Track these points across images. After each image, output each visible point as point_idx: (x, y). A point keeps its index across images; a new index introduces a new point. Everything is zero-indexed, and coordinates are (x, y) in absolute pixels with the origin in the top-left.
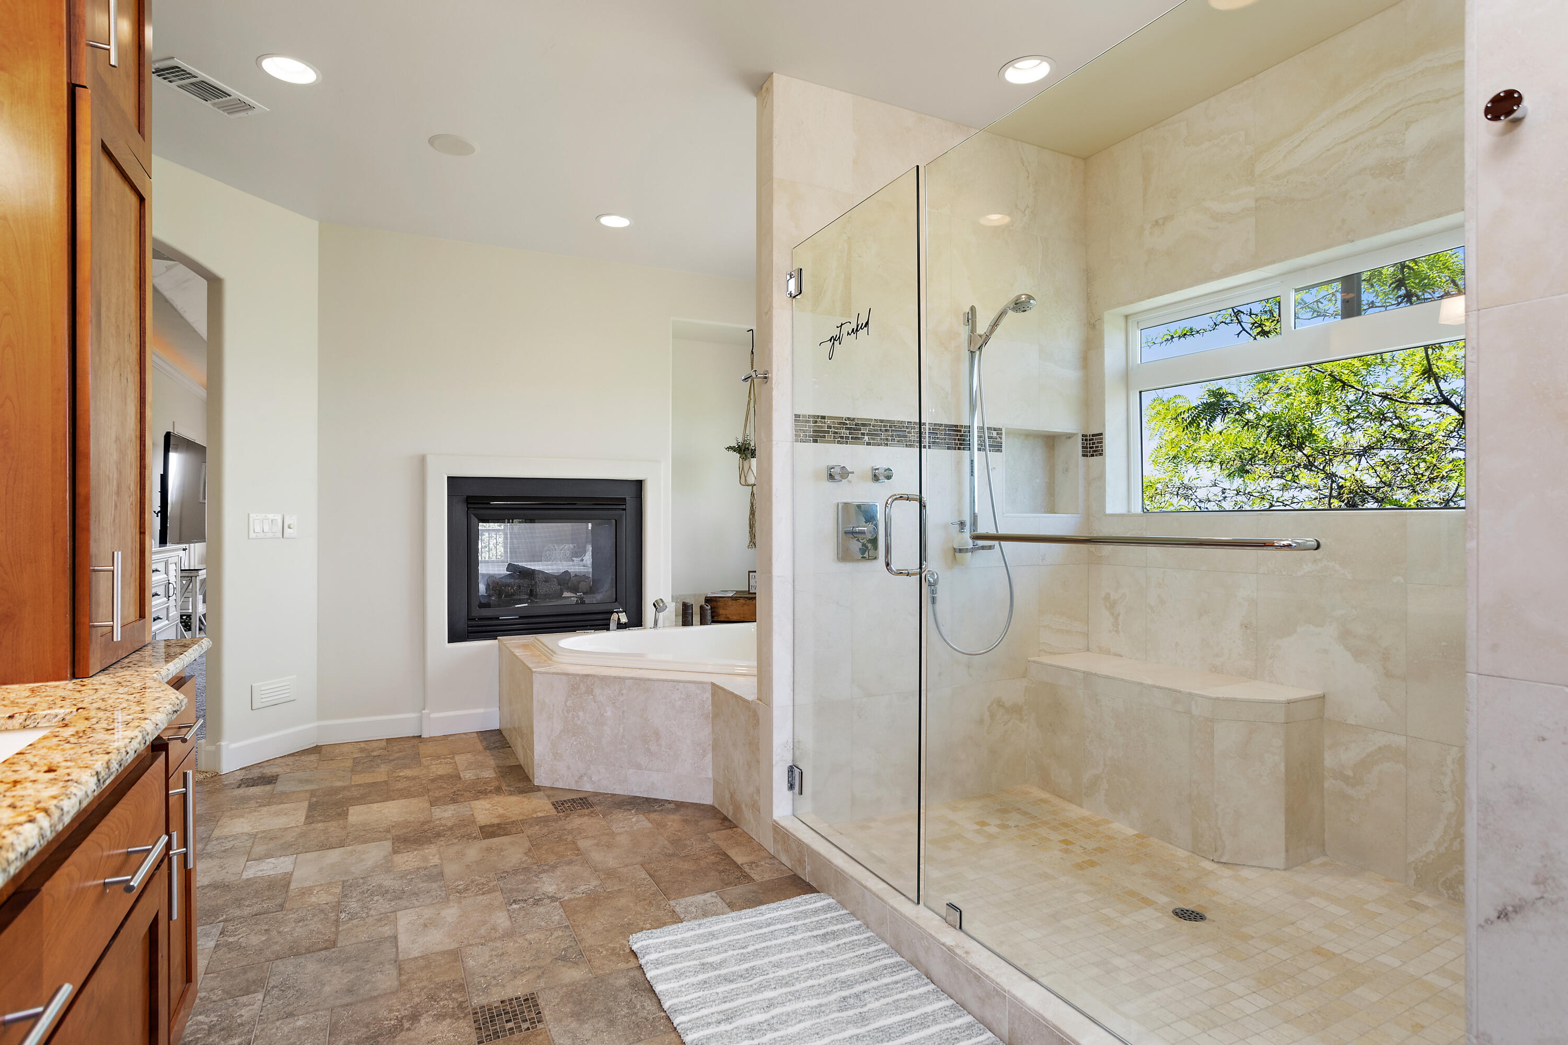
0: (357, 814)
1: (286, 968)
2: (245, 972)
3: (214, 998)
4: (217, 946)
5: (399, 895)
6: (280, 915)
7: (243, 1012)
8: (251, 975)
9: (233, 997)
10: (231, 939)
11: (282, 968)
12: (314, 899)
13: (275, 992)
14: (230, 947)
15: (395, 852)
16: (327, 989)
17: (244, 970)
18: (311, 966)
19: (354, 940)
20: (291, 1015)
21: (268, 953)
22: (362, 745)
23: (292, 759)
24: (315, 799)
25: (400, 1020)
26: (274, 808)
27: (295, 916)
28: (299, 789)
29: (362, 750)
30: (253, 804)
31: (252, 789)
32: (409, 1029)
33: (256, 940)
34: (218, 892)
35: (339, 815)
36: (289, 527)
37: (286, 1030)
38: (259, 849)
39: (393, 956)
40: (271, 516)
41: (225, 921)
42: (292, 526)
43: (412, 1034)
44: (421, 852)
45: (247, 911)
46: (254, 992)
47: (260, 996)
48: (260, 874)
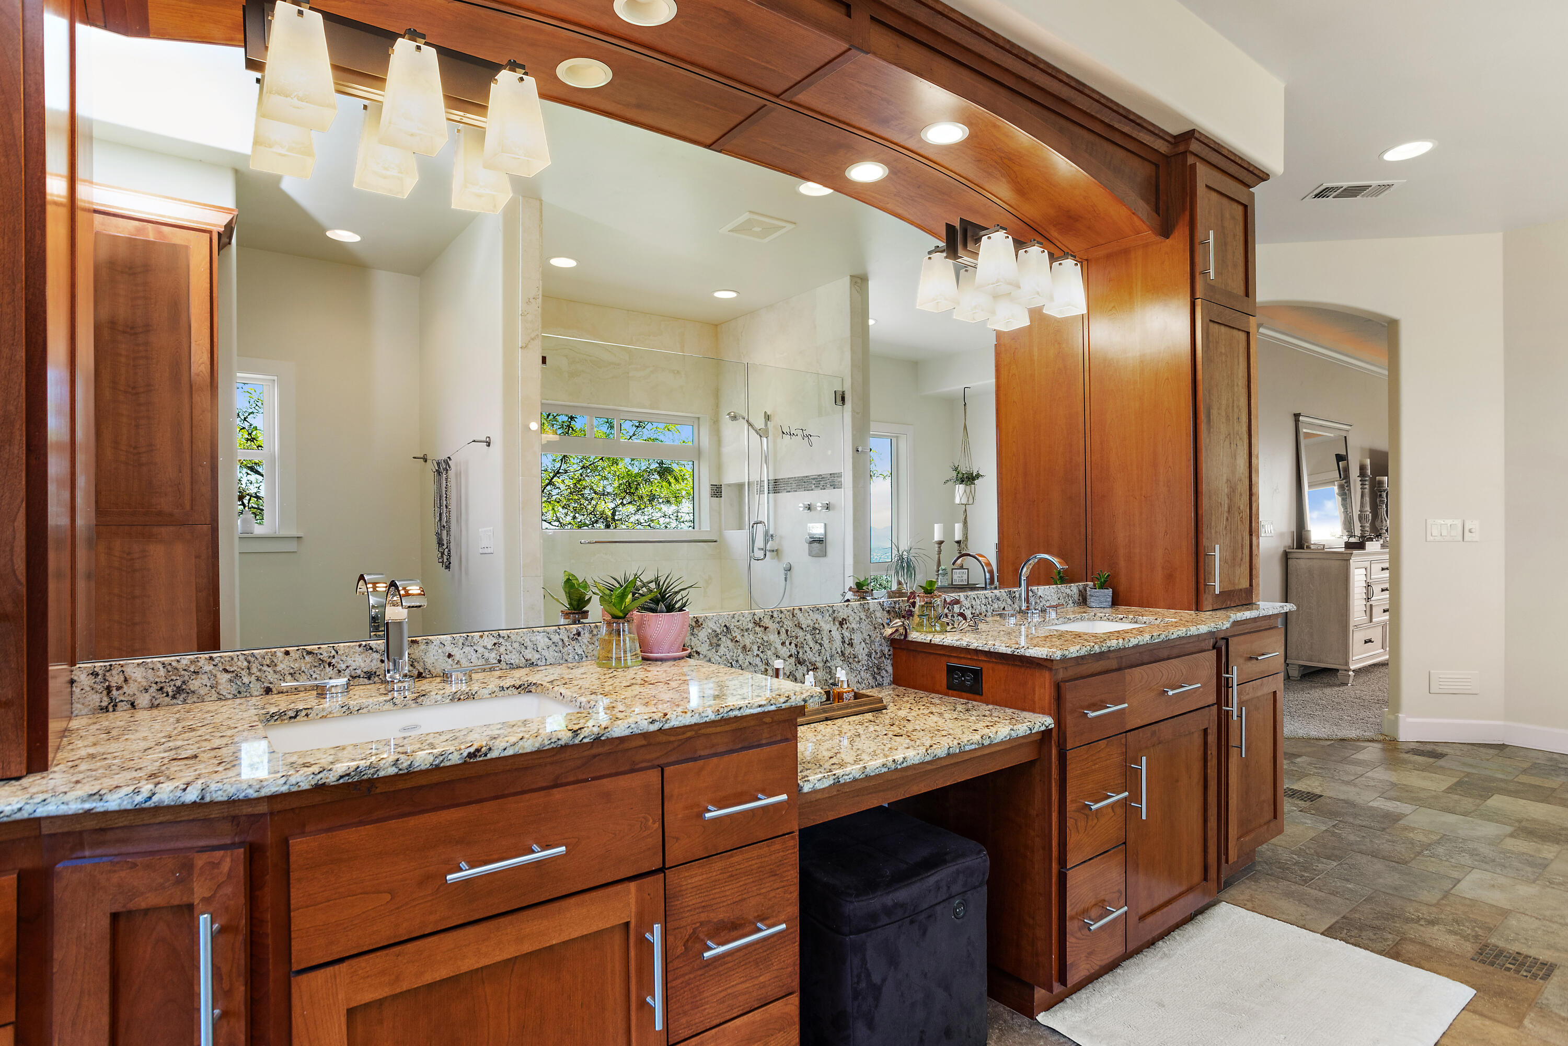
0: (1496, 801)
1: (1363, 860)
2: (1334, 849)
3: (1308, 851)
4: (1326, 830)
5: (1484, 860)
6: (1379, 833)
7: (1319, 865)
8: (1337, 852)
9: (1319, 856)
10: (1337, 831)
11: (1359, 858)
12: (1411, 835)
13: (1345, 866)
14: (1333, 834)
15: (1511, 835)
16: (1381, 880)
17: (1334, 848)
18: (1379, 866)
19: (1422, 867)
20: (1348, 880)
21: (1355, 847)
22: (1555, 756)
23: (1470, 747)
24: (1467, 779)
25: (1419, 919)
26: (1425, 774)
27: (1389, 838)
28: (1458, 769)
29: (1551, 760)
30: (1410, 766)
31: (1416, 757)
32: (1422, 925)
33: (1352, 838)
34: (1346, 805)
35: (1481, 796)
36: (1470, 531)
37: (1339, 884)
38: (1393, 794)
39: (1446, 889)
40: (1449, 522)
41: (1340, 821)
42: (1473, 530)
43: (1422, 929)
44: (1539, 846)
45: (1358, 822)
46: (1334, 860)
47: (1335, 864)
48: (1382, 807)
